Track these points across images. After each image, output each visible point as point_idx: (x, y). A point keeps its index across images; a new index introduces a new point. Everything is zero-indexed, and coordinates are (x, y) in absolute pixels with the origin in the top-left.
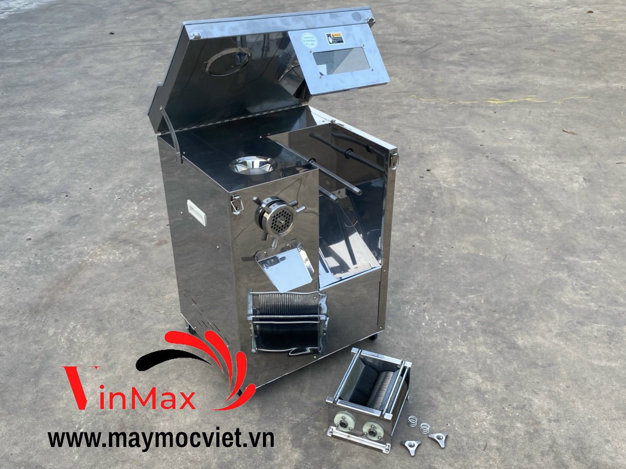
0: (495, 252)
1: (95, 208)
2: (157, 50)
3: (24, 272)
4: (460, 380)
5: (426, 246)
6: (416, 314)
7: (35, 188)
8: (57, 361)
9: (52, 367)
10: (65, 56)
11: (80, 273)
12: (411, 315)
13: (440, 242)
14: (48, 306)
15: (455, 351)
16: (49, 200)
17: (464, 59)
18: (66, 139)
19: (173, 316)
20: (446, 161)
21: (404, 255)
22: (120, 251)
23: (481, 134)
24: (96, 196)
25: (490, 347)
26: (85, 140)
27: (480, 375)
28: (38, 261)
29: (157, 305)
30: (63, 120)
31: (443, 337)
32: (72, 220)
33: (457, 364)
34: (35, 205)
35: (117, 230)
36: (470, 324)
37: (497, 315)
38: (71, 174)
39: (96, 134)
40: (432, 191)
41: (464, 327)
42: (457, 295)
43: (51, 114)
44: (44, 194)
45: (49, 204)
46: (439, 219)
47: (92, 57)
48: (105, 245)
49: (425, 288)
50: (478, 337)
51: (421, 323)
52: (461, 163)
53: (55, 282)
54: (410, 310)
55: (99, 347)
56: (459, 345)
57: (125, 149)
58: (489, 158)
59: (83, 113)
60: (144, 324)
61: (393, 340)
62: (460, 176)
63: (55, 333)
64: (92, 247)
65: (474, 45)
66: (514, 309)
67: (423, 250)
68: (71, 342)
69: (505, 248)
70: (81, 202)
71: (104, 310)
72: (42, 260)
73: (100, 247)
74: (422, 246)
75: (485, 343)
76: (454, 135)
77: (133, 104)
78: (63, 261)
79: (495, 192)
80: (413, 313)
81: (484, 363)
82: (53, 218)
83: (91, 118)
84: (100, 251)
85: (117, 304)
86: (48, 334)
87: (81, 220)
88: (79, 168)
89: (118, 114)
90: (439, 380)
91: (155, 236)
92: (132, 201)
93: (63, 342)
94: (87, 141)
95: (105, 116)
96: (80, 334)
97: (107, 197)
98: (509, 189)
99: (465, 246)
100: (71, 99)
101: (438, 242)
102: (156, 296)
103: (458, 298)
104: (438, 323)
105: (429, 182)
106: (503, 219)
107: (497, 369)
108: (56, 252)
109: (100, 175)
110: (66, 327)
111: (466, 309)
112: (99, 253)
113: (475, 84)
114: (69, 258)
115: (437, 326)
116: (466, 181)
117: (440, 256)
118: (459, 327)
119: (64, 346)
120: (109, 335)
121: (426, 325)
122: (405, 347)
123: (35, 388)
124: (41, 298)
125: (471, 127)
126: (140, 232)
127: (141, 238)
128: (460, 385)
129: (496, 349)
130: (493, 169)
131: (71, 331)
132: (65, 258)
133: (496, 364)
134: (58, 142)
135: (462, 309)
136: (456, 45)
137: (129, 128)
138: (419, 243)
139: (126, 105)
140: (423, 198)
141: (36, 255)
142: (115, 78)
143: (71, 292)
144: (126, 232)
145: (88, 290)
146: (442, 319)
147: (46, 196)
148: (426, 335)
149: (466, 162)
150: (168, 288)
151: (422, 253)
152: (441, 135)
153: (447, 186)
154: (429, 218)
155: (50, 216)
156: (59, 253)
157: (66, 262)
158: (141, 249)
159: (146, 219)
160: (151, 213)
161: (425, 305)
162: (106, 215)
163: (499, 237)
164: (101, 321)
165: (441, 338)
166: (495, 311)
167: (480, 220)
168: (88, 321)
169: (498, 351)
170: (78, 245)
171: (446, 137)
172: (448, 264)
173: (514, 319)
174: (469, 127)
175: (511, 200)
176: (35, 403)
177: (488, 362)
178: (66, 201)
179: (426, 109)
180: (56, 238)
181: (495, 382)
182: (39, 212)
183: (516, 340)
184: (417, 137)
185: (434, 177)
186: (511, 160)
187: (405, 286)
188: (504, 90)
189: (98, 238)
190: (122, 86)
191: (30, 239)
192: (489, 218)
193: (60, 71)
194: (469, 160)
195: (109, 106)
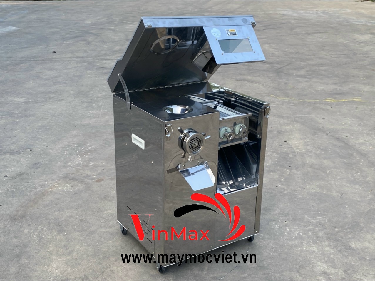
0: (335, 191)
1: (51, 159)
2: (88, 64)
3: (4, 196)
4: (313, 267)
5: (285, 187)
6: (280, 228)
7: (8, 145)
8: (31, 248)
9: (28, 252)
10: (22, 65)
11: (43, 197)
12: (277, 228)
13: (295, 185)
14: (22, 216)
15: (308, 250)
16: (18, 153)
17: (308, 74)
18: (27, 116)
19: (110, 224)
20: (298, 136)
21: (270, 192)
22: (71, 184)
23: (322, 120)
24: (51, 151)
25: (332, 248)
26: (42, 117)
27: (326, 264)
28: (14, 189)
29: (99, 217)
30: (24, 104)
31: (299, 242)
32: (36, 165)
33: (310, 258)
34: (8, 156)
35: (68, 172)
36: (318, 234)
37: (337, 229)
38: (33, 138)
39: (48, 114)
40: (288, 154)
41: (314, 236)
42: (308, 217)
43: (15, 101)
44: (15, 149)
45: (19, 156)
46: (294, 171)
47: (42, 66)
48: (60, 181)
49: (286, 212)
50: (324, 241)
51: (284, 232)
52: (308, 137)
53: (27, 202)
54: (276, 225)
55: (60, 241)
56: (311, 246)
57: (70, 123)
58: (328, 135)
59: (38, 100)
60: (91, 228)
61: (265, 242)
62: (308, 145)
63: (28, 232)
64: (50, 182)
65: (315, 65)
66: (349, 226)
67: (284, 189)
68: (40, 238)
69: (341, 189)
70: (41, 155)
71: (62, 220)
72: (16, 189)
73: (56, 182)
74: (283, 187)
75: (329, 246)
76: (302, 120)
77: (74, 96)
78: (31, 190)
79: (333, 156)
80: (278, 226)
81: (329, 257)
82: (22, 164)
83: (44, 104)
84: (56, 185)
85: (71, 216)
86: (24, 233)
87: (42, 165)
88: (38, 134)
89: (63, 102)
90: (297, 267)
91: (94, 176)
92: (77, 155)
93: (35, 238)
94: (42, 118)
95: (54, 103)
96: (46, 233)
97: (59, 152)
98: (343, 154)
99: (313, 187)
100: (28, 92)
101: (294, 185)
102: (98, 212)
103: (310, 219)
104: (296, 233)
105: (286, 148)
106: (339, 172)
107: (338, 261)
108: (25, 185)
109: (53, 139)
110: (36, 229)
111: (316, 225)
112: (56, 186)
113: (317, 89)
114: (35, 188)
115: (295, 235)
116: (312, 149)
117: (296, 193)
118: (310, 235)
119: (36, 240)
120: (66, 234)
121: (288, 233)
122: (273, 246)
123: (18, 264)
124: (17, 211)
125: (314, 116)
126: (84, 173)
127: (85, 177)
128: (313, 270)
129: (337, 249)
130: (332, 142)
131: (40, 231)
132: (32, 188)
133: (337, 258)
134: (22, 118)
135: (312, 225)
136: (302, 65)
137: (71, 111)
138: (280, 185)
139: (68, 96)
140: (282, 158)
141: (12, 186)
142: (59, 79)
143: (38, 208)
144: (74, 174)
145: (50, 207)
146: (299, 231)
147: (16, 151)
148: (288, 240)
149: (312, 137)
150: (106, 208)
151: (283, 191)
152: (294, 120)
153: (299, 151)
154: (287, 170)
155: (19, 163)
156: (28, 185)
157: (33, 191)
158: (85, 184)
159: (88, 166)
160: (91, 162)
161: (286, 222)
162: (60, 163)
163: (337, 183)
164: (60, 226)
165: (298, 242)
166: (336, 227)
167: (324, 172)
168: (51, 226)
169: (338, 251)
170: (41, 181)
171: (297, 122)
172: (302, 198)
173: (349, 232)
174: (313, 116)
175: (345, 161)
176: (18, 273)
177: (332, 256)
178: (31, 154)
179: (282, 104)
180: (25, 176)
181: (337, 268)
182: (12, 160)
183: (350, 244)
184: (276, 121)
185: (290, 145)
186: (344, 137)
187: (272, 210)
188: (337, 94)
189: (55, 177)
190: (65, 85)
191: (7, 176)
192: (330, 172)
193: (20, 75)
194: (314, 136)
195: (56, 97)
